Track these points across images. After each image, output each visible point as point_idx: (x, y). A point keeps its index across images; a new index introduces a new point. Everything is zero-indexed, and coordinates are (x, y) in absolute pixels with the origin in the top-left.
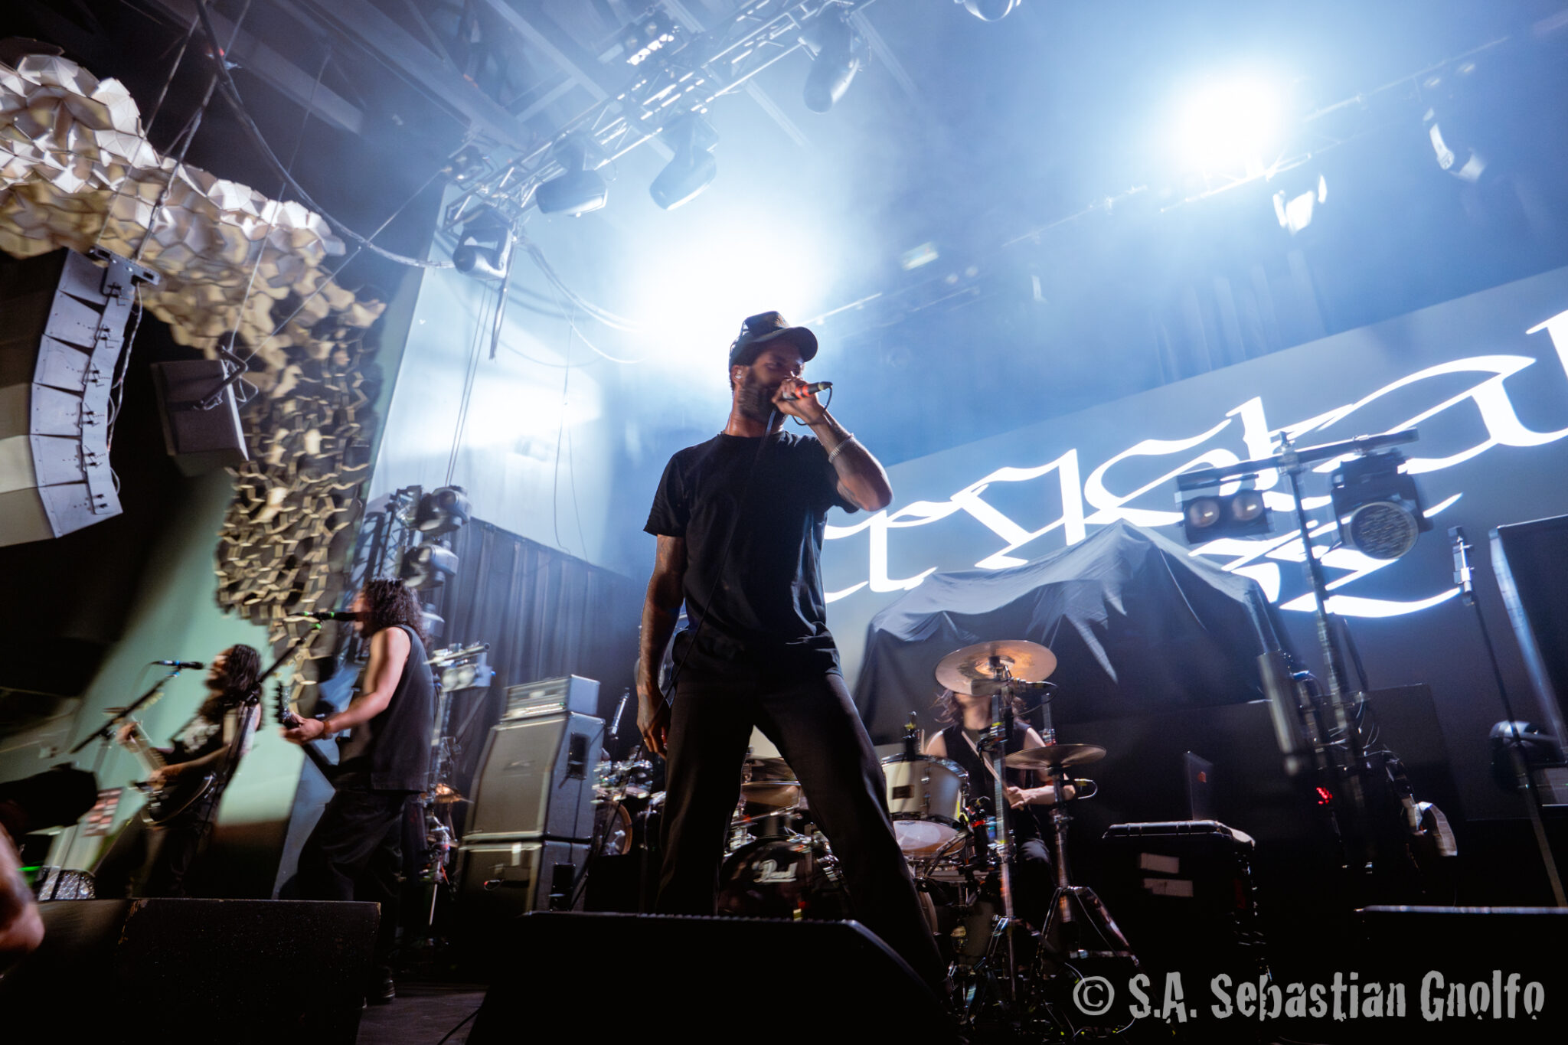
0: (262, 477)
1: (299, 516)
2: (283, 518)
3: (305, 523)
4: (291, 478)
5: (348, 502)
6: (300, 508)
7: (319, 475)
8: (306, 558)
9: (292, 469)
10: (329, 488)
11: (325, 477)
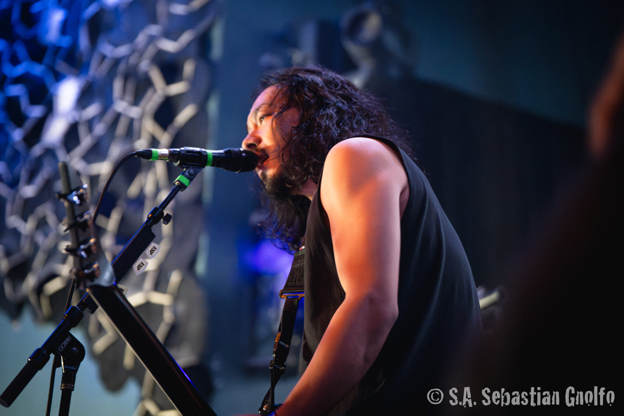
0: (38, 70)
1: (109, 117)
2: (82, 130)
3: (121, 128)
4: (84, 59)
5: (189, 68)
6: (107, 104)
7: (131, 38)
8: (133, 190)
9: (84, 41)
10: (151, 51)
11: (141, 39)
